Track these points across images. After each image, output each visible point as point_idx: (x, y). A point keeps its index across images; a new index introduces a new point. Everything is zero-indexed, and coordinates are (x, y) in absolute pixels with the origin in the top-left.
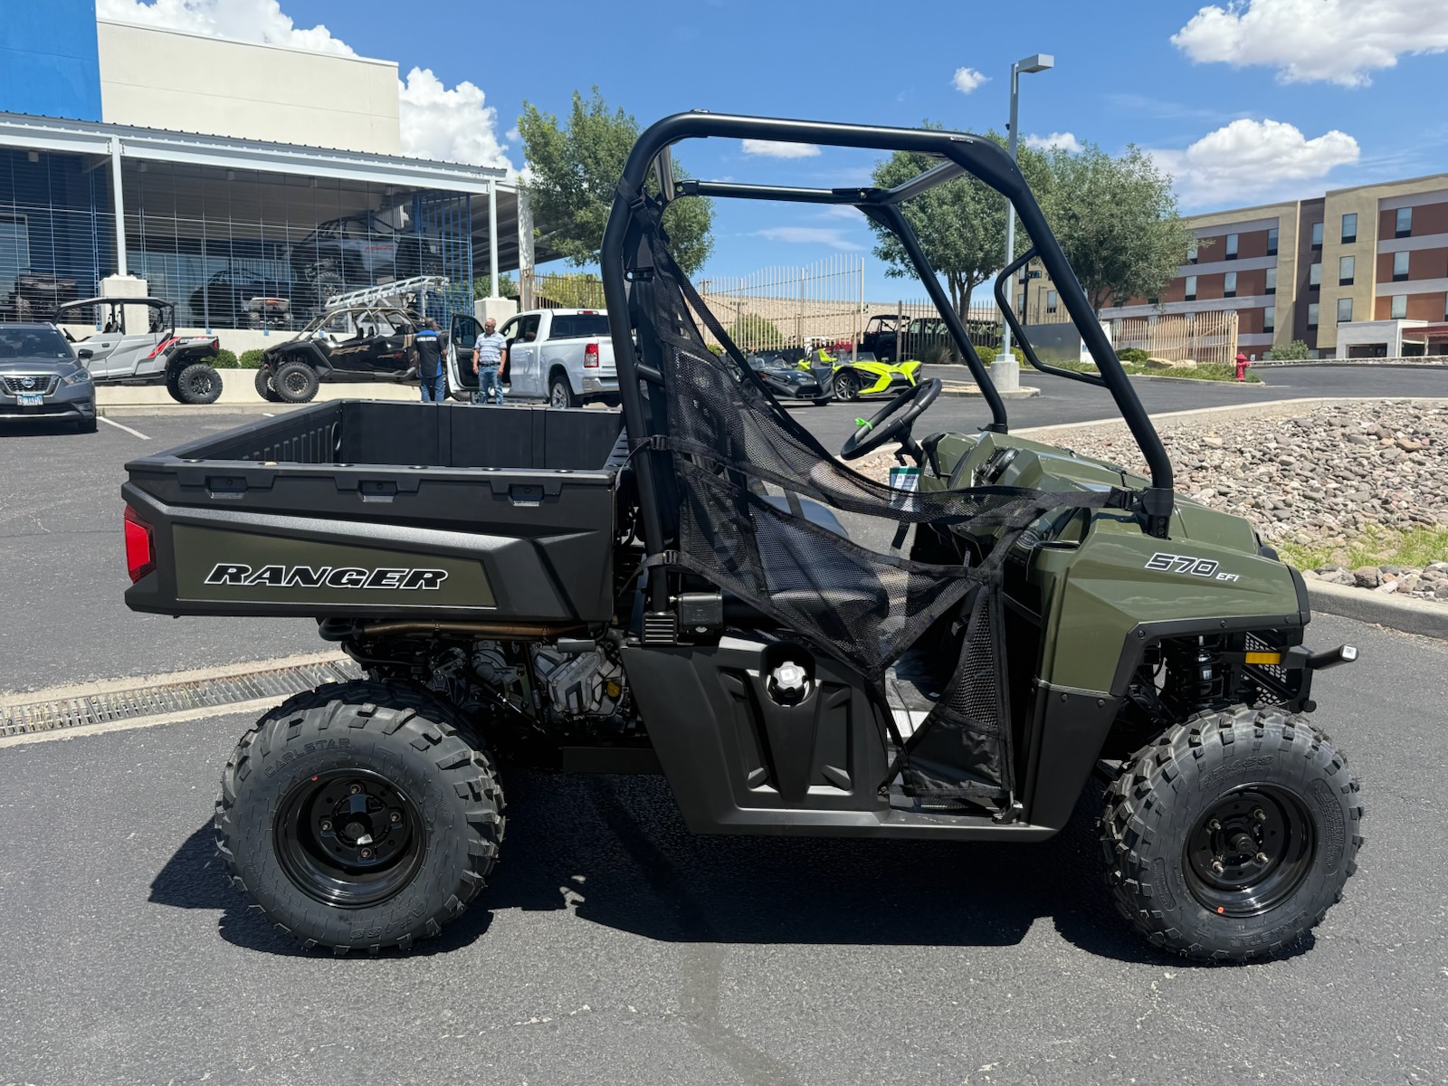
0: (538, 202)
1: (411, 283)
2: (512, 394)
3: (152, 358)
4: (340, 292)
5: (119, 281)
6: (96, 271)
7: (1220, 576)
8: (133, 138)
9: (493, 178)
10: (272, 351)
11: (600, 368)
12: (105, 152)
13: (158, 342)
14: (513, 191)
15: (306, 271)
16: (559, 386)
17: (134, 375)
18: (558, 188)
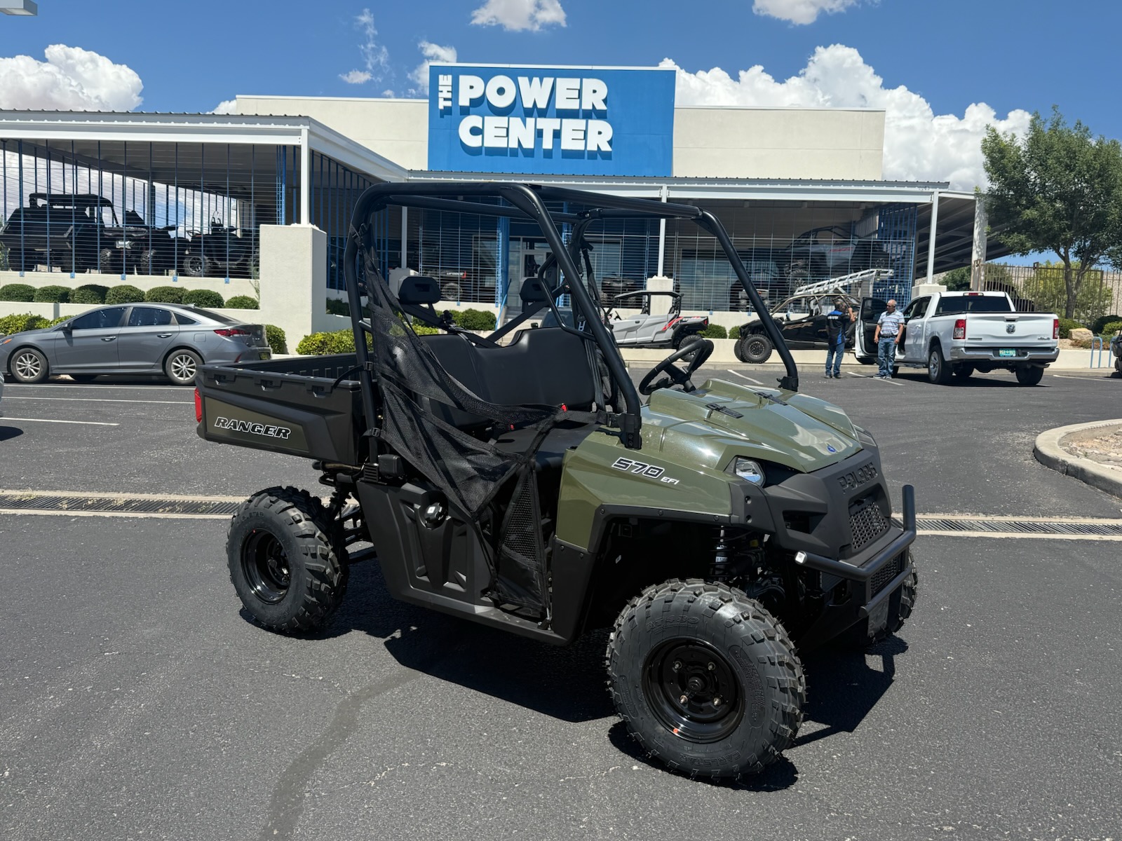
0: (991, 205)
1: (862, 275)
2: (906, 360)
3: (664, 331)
4: (806, 283)
5: (656, 280)
6: (646, 274)
7: (664, 479)
8: (675, 185)
9: (937, 190)
10: (744, 327)
11: (966, 339)
12: (658, 196)
13: (669, 320)
14: (972, 198)
15: (785, 269)
16: (935, 354)
17: (652, 342)
18: (1011, 193)
